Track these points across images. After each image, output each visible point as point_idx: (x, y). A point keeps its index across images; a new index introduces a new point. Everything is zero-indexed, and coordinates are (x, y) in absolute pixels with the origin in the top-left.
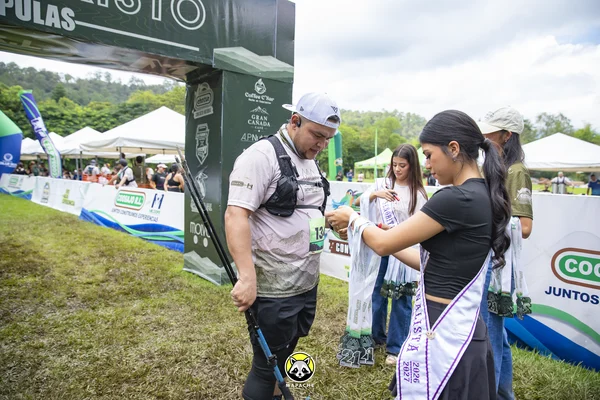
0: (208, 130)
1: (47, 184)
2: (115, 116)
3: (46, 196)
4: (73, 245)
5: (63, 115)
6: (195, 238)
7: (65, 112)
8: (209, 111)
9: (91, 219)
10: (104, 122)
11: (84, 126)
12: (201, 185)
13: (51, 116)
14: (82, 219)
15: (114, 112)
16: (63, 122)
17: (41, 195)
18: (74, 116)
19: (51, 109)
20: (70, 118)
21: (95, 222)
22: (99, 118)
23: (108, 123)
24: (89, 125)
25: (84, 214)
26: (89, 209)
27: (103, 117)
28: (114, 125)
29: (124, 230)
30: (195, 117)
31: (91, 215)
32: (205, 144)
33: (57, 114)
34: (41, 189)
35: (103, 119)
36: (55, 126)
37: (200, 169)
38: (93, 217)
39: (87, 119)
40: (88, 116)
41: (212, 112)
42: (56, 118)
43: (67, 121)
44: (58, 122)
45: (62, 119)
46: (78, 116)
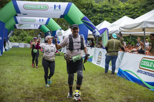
1: (100, 52)
2: (144, 7)
3: (99, 60)
4: (111, 92)
5: (112, 9)
7: (114, 7)
9: (124, 76)
10: (137, 11)
11: (124, 16)
13: (106, 10)
14: (118, 76)
15: (143, 4)
16: (112, 14)
17: (97, 59)
18: (119, 9)
19: (106, 6)
20: (116, 11)
21: (126, 78)
22: (134, 9)
23: (140, 12)
24: (127, 14)
25: (120, 72)
26: (123, 69)
28: (143, 13)
29: (145, 86)
31: (124, 73)
33: (109, 8)
34: (97, 56)
35: (136, 10)
36: (107, 17)
38: (126, 75)
39: (126, 11)
43: (114, 13)
44: (109, 14)
45: (112, 12)
46: (121, 9)
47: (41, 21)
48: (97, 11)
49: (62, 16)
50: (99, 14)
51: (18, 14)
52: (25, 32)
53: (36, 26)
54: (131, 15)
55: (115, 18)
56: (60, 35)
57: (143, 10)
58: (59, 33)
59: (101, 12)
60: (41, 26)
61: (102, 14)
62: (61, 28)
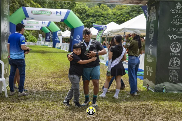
0: (154, 27)
2: (128, 13)
5: (102, 14)
6: (148, 72)
7: (104, 12)
8: (154, 18)
10: (122, 17)
11: (112, 21)
12: (150, 50)
13: (97, 15)
15: (128, 11)
16: (102, 18)
18: (108, 15)
19: (97, 11)
20: (105, 16)
22: (120, 15)
25: (107, 63)
27: (122, 14)
30: (150, 21)
32: (153, 33)
33: (100, 13)
35: (122, 15)
36: (98, 20)
37: (150, 43)
39: (114, 17)
40: (114, 14)
41: (155, 19)
42: (99, 16)
43: (104, 18)
44: (100, 18)
45: (102, 16)
46: (109, 15)
47: (44, 23)
48: (90, 15)
49: (62, 21)
50: (91, 18)
51: (26, 18)
52: (28, 32)
53: (38, 27)
54: (117, 19)
55: (105, 22)
56: (60, 36)
57: (127, 16)
58: (59, 34)
59: (93, 16)
60: (42, 27)
61: (94, 18)
62: (60, 29)
